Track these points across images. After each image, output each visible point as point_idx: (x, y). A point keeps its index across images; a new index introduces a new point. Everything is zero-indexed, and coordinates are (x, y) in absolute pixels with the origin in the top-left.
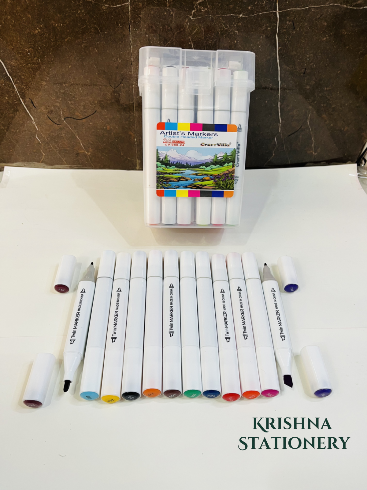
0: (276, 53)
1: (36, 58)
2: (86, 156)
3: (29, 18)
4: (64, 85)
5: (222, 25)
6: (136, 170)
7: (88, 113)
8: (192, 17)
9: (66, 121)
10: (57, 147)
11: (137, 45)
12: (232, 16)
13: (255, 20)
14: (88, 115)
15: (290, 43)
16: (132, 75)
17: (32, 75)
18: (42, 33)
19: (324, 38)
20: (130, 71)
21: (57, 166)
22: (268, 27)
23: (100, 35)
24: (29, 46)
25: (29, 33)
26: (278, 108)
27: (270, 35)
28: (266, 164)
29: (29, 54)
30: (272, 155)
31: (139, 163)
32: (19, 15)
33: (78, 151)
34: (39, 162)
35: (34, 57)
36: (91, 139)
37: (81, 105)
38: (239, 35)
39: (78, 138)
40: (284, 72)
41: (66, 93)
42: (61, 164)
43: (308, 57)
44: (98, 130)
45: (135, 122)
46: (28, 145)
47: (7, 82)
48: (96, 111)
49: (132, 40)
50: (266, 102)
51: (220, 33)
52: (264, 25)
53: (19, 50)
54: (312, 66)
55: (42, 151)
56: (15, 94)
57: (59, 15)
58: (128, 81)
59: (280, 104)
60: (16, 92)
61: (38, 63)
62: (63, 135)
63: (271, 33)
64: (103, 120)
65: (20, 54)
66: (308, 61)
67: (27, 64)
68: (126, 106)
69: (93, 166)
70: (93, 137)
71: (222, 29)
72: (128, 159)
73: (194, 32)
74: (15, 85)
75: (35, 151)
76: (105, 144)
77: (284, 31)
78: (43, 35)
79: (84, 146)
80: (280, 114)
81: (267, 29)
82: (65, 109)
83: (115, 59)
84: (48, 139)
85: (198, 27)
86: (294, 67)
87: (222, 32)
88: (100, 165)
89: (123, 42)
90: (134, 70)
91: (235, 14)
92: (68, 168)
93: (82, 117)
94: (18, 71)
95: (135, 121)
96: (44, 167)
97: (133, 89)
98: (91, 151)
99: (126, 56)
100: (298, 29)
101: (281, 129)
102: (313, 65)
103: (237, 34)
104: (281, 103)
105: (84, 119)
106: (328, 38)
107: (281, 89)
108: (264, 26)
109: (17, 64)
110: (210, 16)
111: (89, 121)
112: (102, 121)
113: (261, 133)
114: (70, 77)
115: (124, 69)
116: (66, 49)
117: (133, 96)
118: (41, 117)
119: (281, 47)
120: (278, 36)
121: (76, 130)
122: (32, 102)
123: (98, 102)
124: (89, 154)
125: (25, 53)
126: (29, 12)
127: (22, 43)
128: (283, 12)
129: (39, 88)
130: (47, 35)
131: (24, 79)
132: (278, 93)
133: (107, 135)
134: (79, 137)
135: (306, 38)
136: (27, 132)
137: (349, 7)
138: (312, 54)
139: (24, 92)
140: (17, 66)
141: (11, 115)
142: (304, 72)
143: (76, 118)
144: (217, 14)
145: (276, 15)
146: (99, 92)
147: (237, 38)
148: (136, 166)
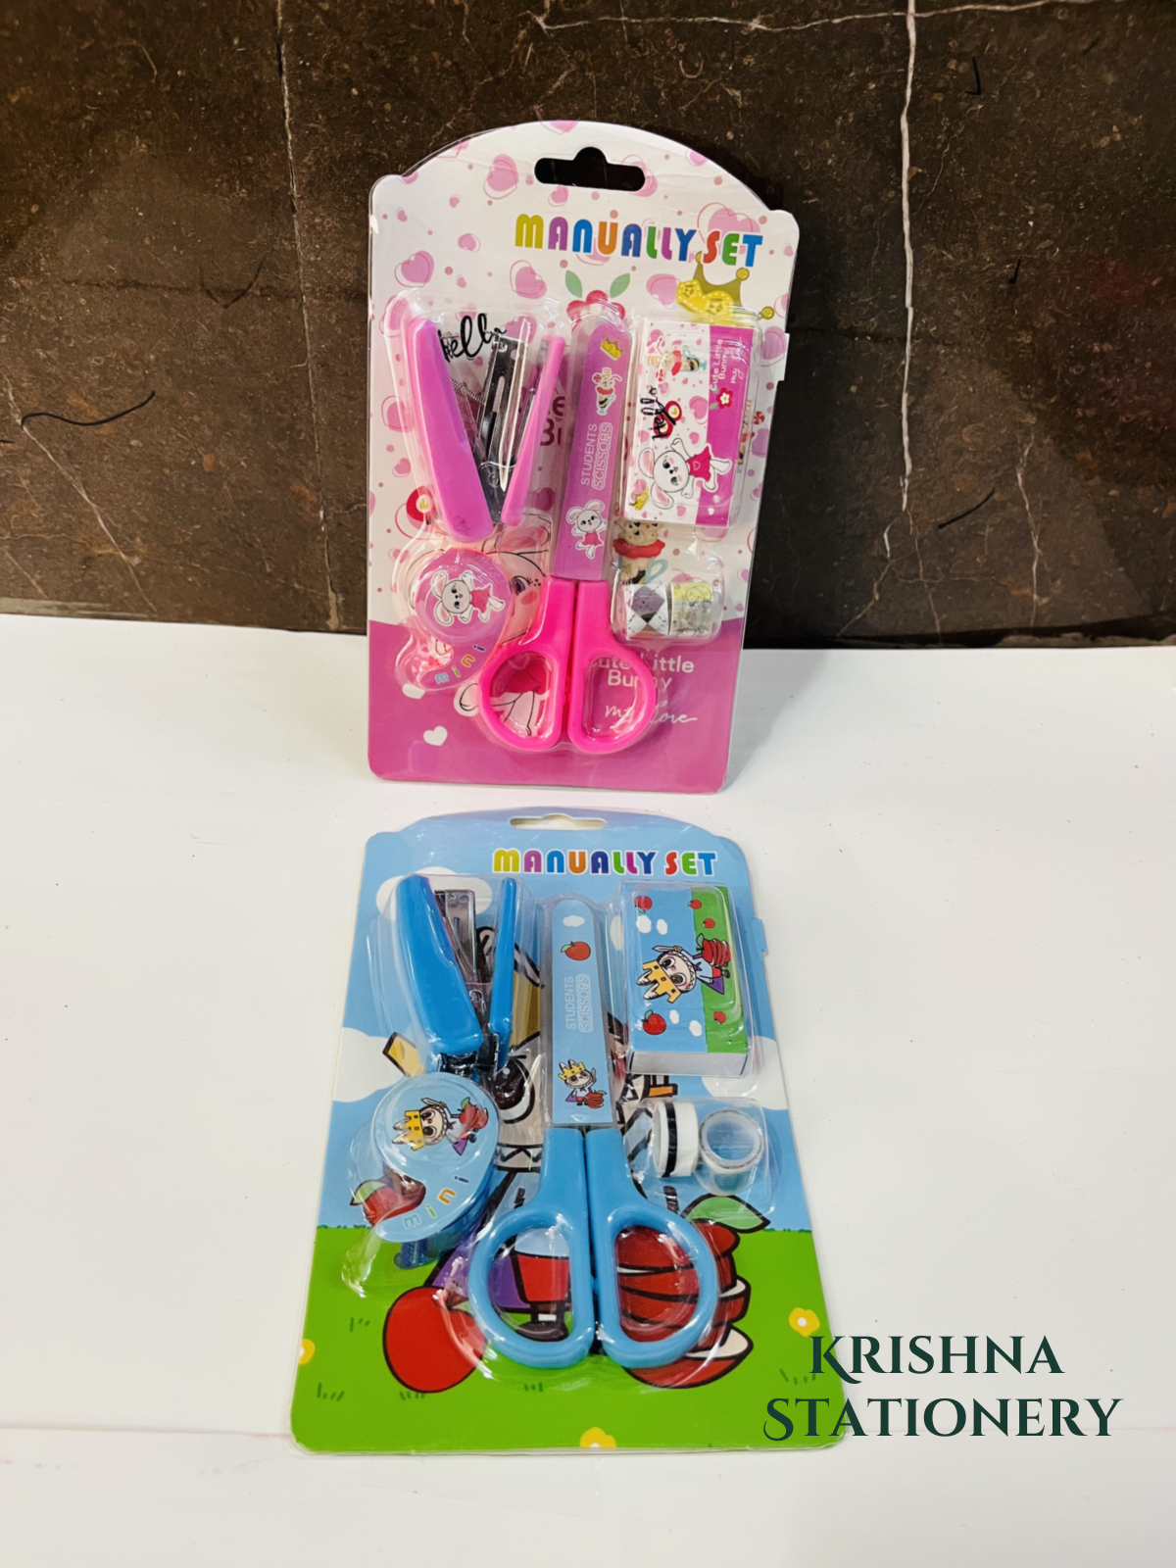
0: (901, 191)
2: (123, 568)
4: (15, 282)
5: (670, 59)
6: (328, 631)
7: (120, 399)
8: (547, 22)
9: (30, 429)
10: (3, 532)
11: (313, 128)
12: (714, 22)
13: (813, 48)
14: (124, 410)
15: (959, 150)
16: (294, 253)
19: (1100, 136)
20: (286, 239)
21: (6, 601)
22: (867, 79)
23: (153, 81)
26: (901, 415)
27: (878, 113)
28: (843, 631)
30: (871, 596)
31: (337, 604)
33: (87, 550)
36: (140, 503)
37: (88, 369)
38: (744, 109)
39: (85, 497)
40: (929, 270)
41: (26, 315)
42: (24, 596)
43: (1031, 213)
44: (167, 471)
45: (317, 447)
48: (153, 394)
49: (290, 107)
50: (853, 389)
51: (663, 94)
52: (850, 71)
54: (1048, 252)
58: (281, 277)
59: (908, 399)
62: (25, 483)
63: (880, 105)
64: (182, 431)
66: (1030, 232)
68: (277, 380)
69: (155, 610)
70: (147, 498)
71: (673, 77)
72: (294, 588)
73: (555, 86)
76: (198, 527)
77: (936, 101)
79: (113, 530)
80: (906, 440)
81: (866, 87)
82: (24, 379)
83: (220, 184)
85: (574, 67)
86: (971, 256)
87: (675, 92)
88: (179, 605)
89: (252, 113)
90: (304, 235)
91: (730, 18)
92: (55, 611)
93: (95, 414)
95: (316, 441)
97: (304, 311)
98: (141, 550)
99: (269, 175)
100: (996, 94)
101: (909, 499)
102: (1051, 248)
103: (735, 102)
104: (912, 399)
105: (105, 424)
106: (1118, 137)
107: (916, 342)
108: (852, 74)
110: (624, 18)
111: (127, 432)
112: (179, 435)
113: (829, 509)
114: (38, 250)
115: (261, 229)
116: (15, 135)
117: (304, 339)
119: (919, 167)
120: (910, 121)
121: (77, 466)
123: (157, 359)
124: (136, 560)
128: (933, 16)
132: (904, 357)
133: (203, 490)
134: (87, 493)
135: (1027, 136)
138: (1048, 200)
142: (1010, 277)
143: (73, 419)
144: (655, 12)
145: (906, 32)
146: (162, 316)
147: (737, 120)
148: (328, 617)
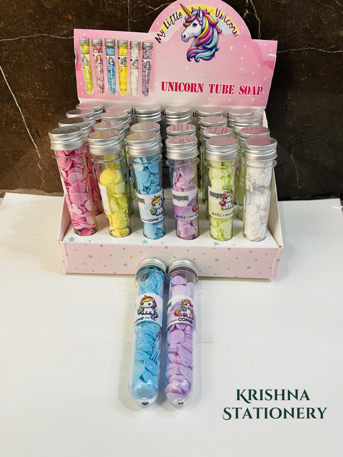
1: (44, 92)
3: (40, 54)
10: (57, 175)
17: (39, 107)
18: (51, 69)
19: (302, 78)
21: (55, 193)
24: (38, 80)
25: (39, 68)
29: (38, 87)
32: (32, 52)
34: (38, 189)
35: (43, 90)
42: (59, 192)
43: (289, 95)
46: (30, 173)
47: (16, 113)
53: (29, 83)
54: (293, 104)
55: (42, 178)
56: (23, 124)
57: (67, 53)
60: (24, 122)
61: (46, 96)
65: (30, 87)
66: (289, 100)
67: (36, 97)
74: (23, 115)
75: (35, 178)
78: (52, 71)
84: (49, 166)
86: (276, 105)
94: (27, 103)
96: (43, 194)
106: (306, 78)
109: (26, 96)
116: (72, 84)
118: (45, 146)
122: (37, 132)
125: (34, 86)
126: (40, 50)
127: (32, 77)
129: (44, 118)
130: (55, 70)
131: (31, 110)
136: (30, 159)
137: (323, 51)
138: (292, 93)
139: (31, 122)
140: (26, 98)
141: (17, 143)
142: (285, 109)
